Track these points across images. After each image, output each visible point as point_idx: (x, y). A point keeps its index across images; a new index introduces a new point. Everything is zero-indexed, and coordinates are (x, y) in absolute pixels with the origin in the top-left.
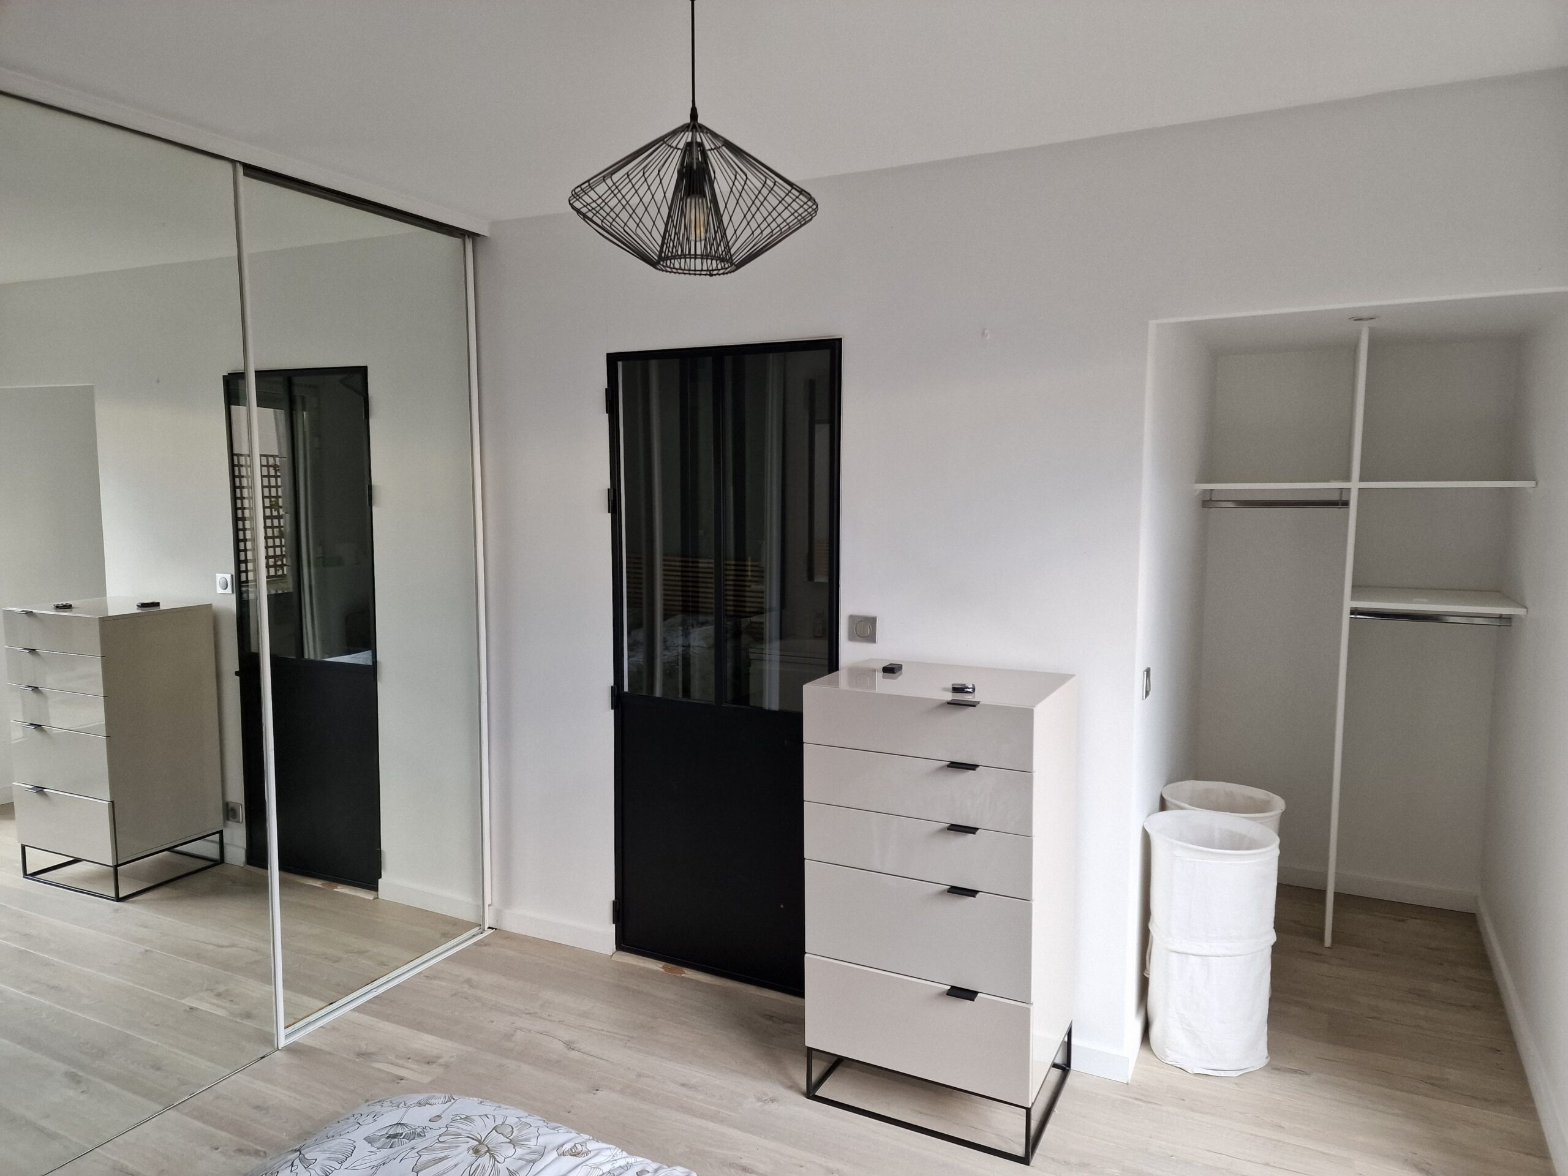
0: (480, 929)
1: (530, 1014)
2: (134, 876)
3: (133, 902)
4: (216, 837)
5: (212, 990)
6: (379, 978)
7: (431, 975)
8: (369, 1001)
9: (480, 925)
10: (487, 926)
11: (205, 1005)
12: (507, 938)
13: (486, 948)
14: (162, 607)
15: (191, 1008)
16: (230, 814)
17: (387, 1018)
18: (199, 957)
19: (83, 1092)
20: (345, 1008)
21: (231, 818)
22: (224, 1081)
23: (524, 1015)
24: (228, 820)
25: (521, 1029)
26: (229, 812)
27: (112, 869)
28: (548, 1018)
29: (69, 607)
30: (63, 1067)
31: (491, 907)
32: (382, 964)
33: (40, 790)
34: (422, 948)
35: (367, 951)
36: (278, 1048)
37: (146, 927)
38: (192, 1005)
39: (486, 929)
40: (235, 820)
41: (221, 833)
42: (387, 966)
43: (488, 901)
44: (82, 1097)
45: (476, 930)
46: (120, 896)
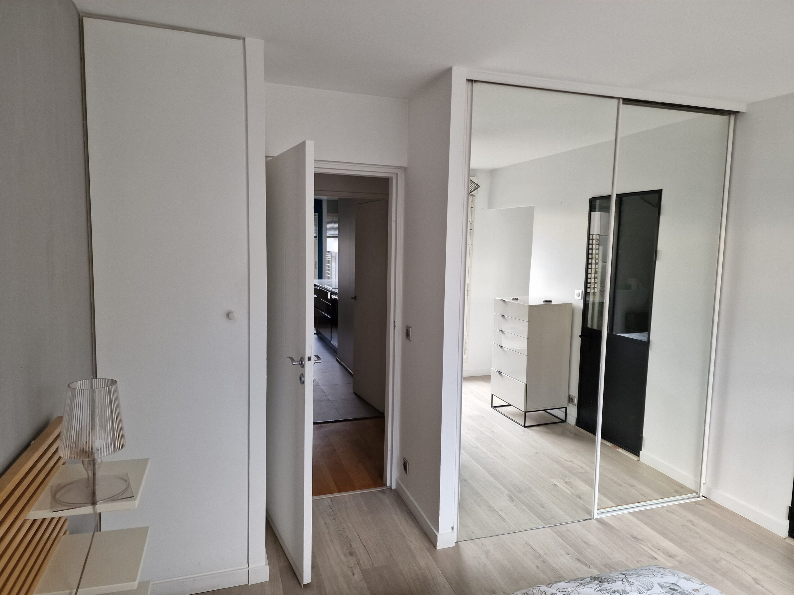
0: (697, 495)
1: (730, 553)
2: (531, 419)
3: (531, 429)
4: (564, 409)
5: (563, 480)
6: (641, 502)
7: (669, 510)
8: (637, 512)
9: (697, 493)
10: (701, 495)
11: (562, 486)
12: (714, 505)
13: (701, 507)
14: (553, 303)
15: (555, 485)
16: (571, 400)
17: (646, 524)
18: (557, 462)
19: (514, 505)
20: (625, 511)
21: (570, 402)
22: (570, 524)
23: (726, 553)
24: (570, 403)
25: (724, 560)
26: (570, 400)
27: (524, 413)
28: (742, 560)
29: (517, 299)
30: (506, 492)
31: (705, 485)
32: (643, 495)
33: (500, 373)
34: (664, 495)
35: (635, 486)
36: (593, 518)
37: (536, 442)
38: (556, 484)
39: (701, 496)
40: (573, 404)
41: (566, 408)
42: (645, 498)
43: (703, 481)
44: (514, 507)
45: (694, 495)
46: (526, 425)
